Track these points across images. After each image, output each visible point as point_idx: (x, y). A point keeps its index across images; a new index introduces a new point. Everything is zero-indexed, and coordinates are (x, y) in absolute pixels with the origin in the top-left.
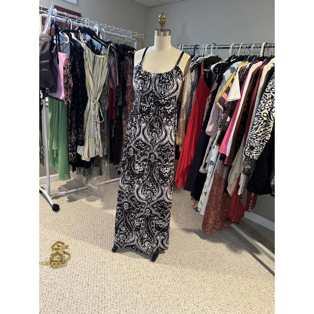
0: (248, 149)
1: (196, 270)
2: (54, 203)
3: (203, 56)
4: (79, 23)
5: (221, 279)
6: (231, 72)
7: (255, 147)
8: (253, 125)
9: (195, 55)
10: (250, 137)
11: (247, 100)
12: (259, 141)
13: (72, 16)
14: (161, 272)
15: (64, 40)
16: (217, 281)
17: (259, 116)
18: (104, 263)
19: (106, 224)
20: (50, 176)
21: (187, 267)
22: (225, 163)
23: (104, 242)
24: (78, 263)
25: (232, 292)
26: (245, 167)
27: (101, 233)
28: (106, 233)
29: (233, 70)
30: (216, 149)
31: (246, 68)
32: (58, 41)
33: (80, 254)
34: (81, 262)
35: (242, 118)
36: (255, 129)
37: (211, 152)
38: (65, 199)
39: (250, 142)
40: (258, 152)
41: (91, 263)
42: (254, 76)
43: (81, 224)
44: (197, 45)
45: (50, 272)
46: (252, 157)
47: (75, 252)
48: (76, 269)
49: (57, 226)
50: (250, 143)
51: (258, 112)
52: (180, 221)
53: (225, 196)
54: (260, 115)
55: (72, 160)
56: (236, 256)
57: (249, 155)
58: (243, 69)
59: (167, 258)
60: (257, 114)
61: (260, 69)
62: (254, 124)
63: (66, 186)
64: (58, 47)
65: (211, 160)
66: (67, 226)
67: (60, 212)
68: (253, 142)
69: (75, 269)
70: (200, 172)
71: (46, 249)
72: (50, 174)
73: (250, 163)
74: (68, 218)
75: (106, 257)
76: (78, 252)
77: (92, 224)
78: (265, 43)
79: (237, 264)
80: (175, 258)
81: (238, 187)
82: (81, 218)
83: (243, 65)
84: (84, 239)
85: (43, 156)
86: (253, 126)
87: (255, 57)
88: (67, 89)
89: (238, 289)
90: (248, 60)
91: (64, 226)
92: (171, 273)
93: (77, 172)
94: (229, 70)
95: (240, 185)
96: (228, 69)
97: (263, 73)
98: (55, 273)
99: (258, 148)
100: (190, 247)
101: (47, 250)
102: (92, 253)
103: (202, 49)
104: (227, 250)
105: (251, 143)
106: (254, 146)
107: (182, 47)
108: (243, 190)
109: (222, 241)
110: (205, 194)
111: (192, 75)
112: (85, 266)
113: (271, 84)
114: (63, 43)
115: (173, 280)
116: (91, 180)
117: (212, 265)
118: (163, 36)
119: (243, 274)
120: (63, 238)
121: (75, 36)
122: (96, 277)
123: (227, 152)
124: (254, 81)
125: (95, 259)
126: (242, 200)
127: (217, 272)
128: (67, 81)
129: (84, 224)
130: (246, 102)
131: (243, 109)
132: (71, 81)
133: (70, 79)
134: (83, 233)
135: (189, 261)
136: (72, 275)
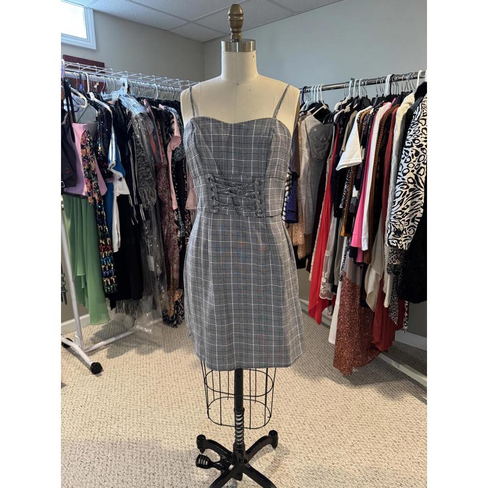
0: (393, 236)
1: (339, 436)
2: (92, 362)
5: (380, 445)
7: (403, 231)
10: (393, 216)
12: (407, 221)
13: (88, 67)
15: (78, 104)
16: (375, 450)
17: (402, 184)
18: (191, 447)
19: (183, 383)
20: (81, 318)
21: (323, 433)
23: (185, 412)
24: (151, 454)
25: (402, 463)
27: (178, 399)
28: (186, 398)
32: (70, 107)
34: (154, 451)
36: (398, 203)
39: (394, 223)
40: (408, 238)
42: (383, 124)
43: (144, 389)
46: (401, 247)
48: (149, 463)
50: (395, 225)
51: (398, 177)
53: (364, 311)
54: (403, 181)
55: (110, 289)
56: (396, 404)
57: (395, 245)
58: (364, 116)
59: (290, 425)
60: (398, 181)
61: (391, 114)
62: (396, 196)
64: (71, 116)
66: (121, 394)
67: (103, 374)
69: (147, 463)
73: (399, 256)
74: (120, 382)
76: (147, 435)
77: (161, 387)
78: (391, 75)
79: (400, 418)
80: (302, 423)
81: (382, 296)
82: (141, 378)
84: (152, 412)
85: (65, 290)
86: (395, 199)
88: (91, 178)
89: (410, 457)
91: (116, 395)
92: (301, 448)
95: (385, 292)
97: (396, 119)
99: (407, 231)
100: (323, 401)
102: (169, 434)
104: (379, 397)
106: (402, 229)
108: (390, 298)
112: (162, 458)
113: (412, 133)
114: (79, 108)
115: (307, 459)
117: (362, 425)
119: (413, 432)
120: (119, 416)
121: (95, 97)
122: (182, 473)
123: (363, 244)
124: (385, 132)
125: (175, 442)
126: (390, 314)
127: (373, 434)
128: (90, 166)
129: (149, 388)
130: (378, 165)
131: (374, 175)
132: (94, 165)
133: (92, 162)
134: (149, 404)
135: (325, 424)
136: (143, 475)
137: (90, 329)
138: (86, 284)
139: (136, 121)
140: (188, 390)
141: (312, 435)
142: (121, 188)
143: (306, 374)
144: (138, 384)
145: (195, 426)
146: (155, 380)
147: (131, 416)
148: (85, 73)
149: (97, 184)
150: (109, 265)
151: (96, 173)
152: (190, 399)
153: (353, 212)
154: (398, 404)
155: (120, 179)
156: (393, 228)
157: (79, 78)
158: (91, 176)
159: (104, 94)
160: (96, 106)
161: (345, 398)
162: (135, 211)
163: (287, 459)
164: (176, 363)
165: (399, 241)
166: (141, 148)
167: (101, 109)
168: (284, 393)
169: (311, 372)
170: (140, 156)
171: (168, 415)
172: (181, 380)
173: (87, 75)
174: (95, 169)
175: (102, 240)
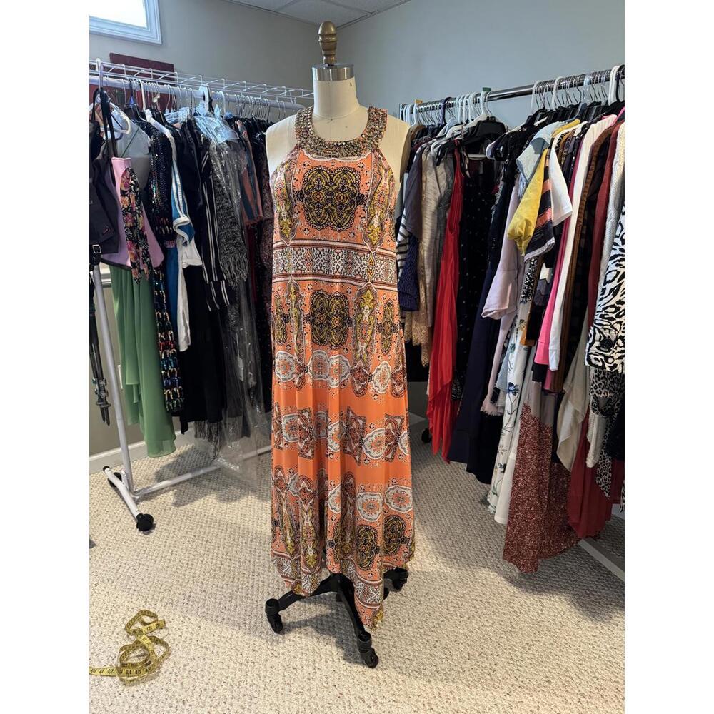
0: (598, 348)
1: (489, 674)
2: (138, 513)
3: (464, 122)
4: (163, 84)
5: (556, 698)
6: (536, 153)
7: (617, 339)
8: (606, 282)
9: (446, 124)
10: (600, 314)
11: (586, 218)
13: (143, 70)
14: (394, 685)
15: (122, 129)
16: (546, 706)
17: (619, 258)
18: (250, 663)
19: (261, 558)
20: (130, 447)
21: (463, 666)
22: (547, 388)
23: (254, 606)
24: (188, 668)
26: (597, 395)
27: (248, 582)
28: (261, 583)
29: (542, 146)
30: (519, 350)
31: (573, 137)
32: (109, 132)
33: (194, 642)
34: (195, 663)
35: (577, 266)
36: (610, 292)
37: (508, 360)
38: (169, 497)
39: (600, 327)
41: (220, 665)
42: (595, 154)
43: (202, 561)
44: (448, 99)
45: (117, 694)
46: (611, 368)
47: (181, 636)
48: (182, 684)
49: (144, 570)
50: (602, 330)
51: (614, 247)
52: (447, 539)
53: (556, 470)
54: (621, 253)
55: (173, 405)
57: (600, 364)
58: (566, 140)
59: (412, 645)
60: (613, 253)
61: (610, 135)
62: (608, 279)
63: (174, 465)
64: (111, 146)
65: (509, 381)
66: (168, 567)
67: (154, 532)
68: (609, 327)
69: (178, 683)
70: (484, 414)
71: (113, 632)
72: (129, 442)
73: (609, 382)
74: (171, 548)
75: (256, 649)
76: (189, 636)
77: (228, 561)
78: (619, 67)
79: (600, 653)
80: (432, 644)
81: (584, 446)
82: (202, 544)
83: (566, 131)
84: (205, 600)
85: (107, 403)
86: (604, 285)
87: (596, 107)
88: (136, 241)
90: (578, 117)
91: (161, 567)
92: (422, 687)
93: (196, 433)
94: (530, 147)
95: (589, 440)
96: (527, 145)
97: (618, 143)
98: (129, 699)
100: (473, 609)
101: (115, 634)
102: (223, 639)
103: (462, 105)
105: (605, 329)
106: (613, 336)
107: (414, 109)
108: (598, 452)
109: (557, 588)
110: (502, 470)
111: (439, 172)
112: (203, 676)
114: (122, 134)
115: (428, 707)
116: (224, 449)
117: (531, 659)
118: (333, 80)
119: (617, 682)
120: (157, 601)
121: (153, 117)
122: (228, 706)
123: (550, 358)
124: (598, 167)
125: (229, 653)
126: (599, 479)
127: (547, 677)
128: (135, 222)
129: (209, 561)
130: (583, 224)
131: (577, 243)
132: (143, 221)
133: (139, 216)
134: (205, 586)
135: (469, 650)
136: (169, 701)
137: (150, 462)
138: (139, 397)
139: (216, 153)
140: (266, 569)
141: (443, 666)
142: (189, 256)
143: (455, 561)
144: (195, 553)
145: (263, 630)
146: (221, 548)
147: (174, 603)
148: (140, 80)
149: (147, 250)
150: (172, 370)
151: (144, 233)
152: (266, 584)
153: (540, 305)
154: (600, 628)
155: (185, 244)
156: (598, 335)
157: (128, 88)
158: (138, 238)
159: (170, 112)
160: (149, 130)
161: (512, 608)
162: (213, 290)
163: (395, 704)
164: (258, 525)
165: (607, 358)
166: (224, 194)
167: (154, 136)
168: (413, 590)
169: (465, 558)
170: (222, 208)
171: (227, 608)
172: (260, 553)
173: (142, 83)
174: (144, 227)
175: (161, 334)
